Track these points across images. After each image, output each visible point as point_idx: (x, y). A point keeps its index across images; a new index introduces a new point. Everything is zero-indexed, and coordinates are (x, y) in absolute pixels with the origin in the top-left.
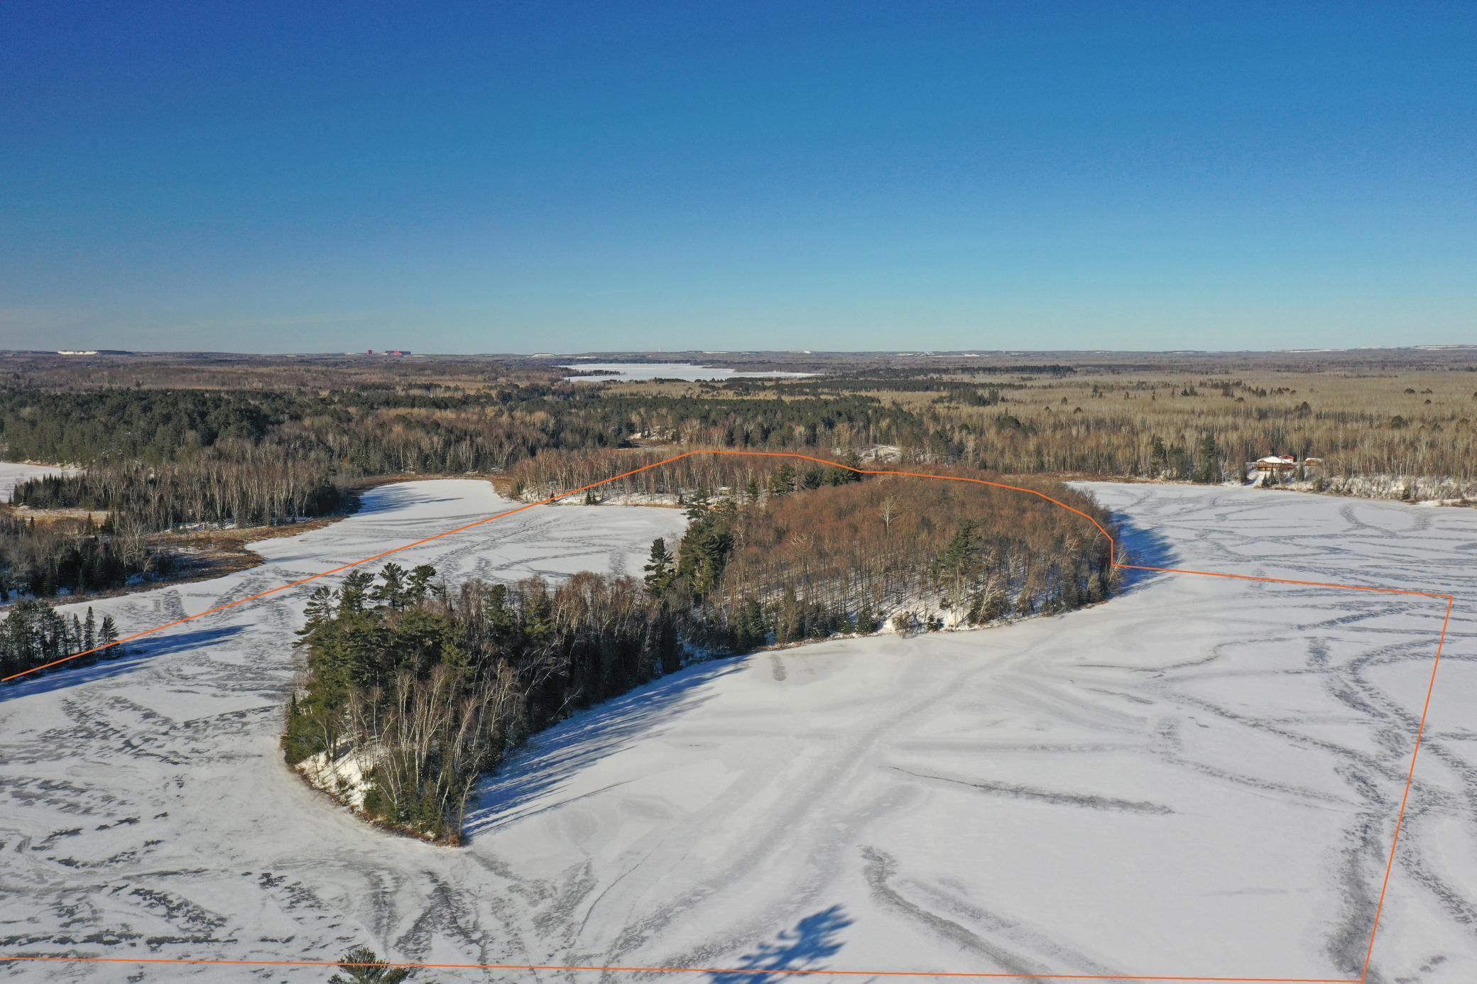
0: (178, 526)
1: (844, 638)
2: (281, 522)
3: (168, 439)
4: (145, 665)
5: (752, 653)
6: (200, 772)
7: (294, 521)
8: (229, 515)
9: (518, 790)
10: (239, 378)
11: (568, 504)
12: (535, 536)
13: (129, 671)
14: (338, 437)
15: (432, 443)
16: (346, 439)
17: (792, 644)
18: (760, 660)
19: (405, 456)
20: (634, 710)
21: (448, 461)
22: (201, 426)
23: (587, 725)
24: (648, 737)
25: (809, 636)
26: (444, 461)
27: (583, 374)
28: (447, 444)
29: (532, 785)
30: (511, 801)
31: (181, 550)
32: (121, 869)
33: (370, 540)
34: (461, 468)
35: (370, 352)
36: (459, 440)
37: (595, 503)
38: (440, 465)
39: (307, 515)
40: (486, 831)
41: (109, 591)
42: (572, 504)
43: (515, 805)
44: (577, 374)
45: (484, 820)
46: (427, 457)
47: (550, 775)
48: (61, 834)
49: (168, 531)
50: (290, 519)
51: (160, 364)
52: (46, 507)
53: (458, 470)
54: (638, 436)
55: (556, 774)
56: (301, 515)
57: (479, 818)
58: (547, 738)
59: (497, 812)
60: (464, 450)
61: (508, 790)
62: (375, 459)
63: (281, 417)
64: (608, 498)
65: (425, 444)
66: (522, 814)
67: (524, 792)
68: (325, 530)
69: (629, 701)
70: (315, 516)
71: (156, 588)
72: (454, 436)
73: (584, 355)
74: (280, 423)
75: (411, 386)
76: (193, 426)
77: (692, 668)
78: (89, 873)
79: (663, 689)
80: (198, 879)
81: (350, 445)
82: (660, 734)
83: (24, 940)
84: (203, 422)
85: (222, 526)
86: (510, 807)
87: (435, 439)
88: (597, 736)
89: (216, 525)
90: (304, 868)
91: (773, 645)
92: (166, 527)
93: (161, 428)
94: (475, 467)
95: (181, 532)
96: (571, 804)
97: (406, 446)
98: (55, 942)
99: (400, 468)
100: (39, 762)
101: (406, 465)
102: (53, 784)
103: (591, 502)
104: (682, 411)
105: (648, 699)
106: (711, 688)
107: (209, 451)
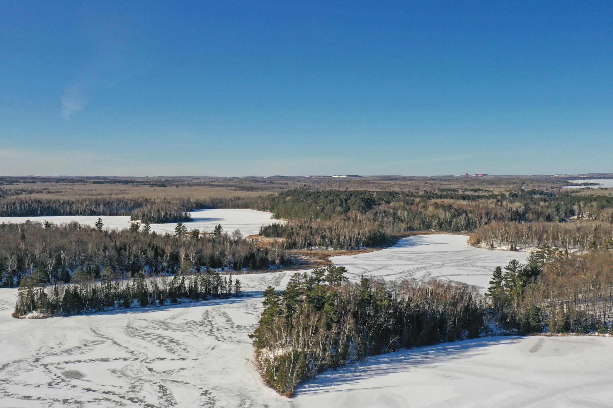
0: (309, 247)
1: (598, 335)
2: (353, 249)
3: (330, 210)
4: (246, 301)
5: (529, 335)
6: (224, 346)
7: (358, 249)
8: (332, 244)
9: (339, 379)
10: (390, 186)
11: (500, 250)
12: (467, 264)
13: (238, 303)
14: (403, 212)
15: (445, 216)
16: (406, 213)
17: (560, 334)
18: (531, 340)
19: (431, 222)
20: (433, 353)
21: (452, 225)
22: (344, 205)
23: (402, 356)
24: (427, 367)
25: (573, 331)
26: (450, 225)
27: (577, 185)
28: (453, 216)
29: (348, 378)
30: (331, 384)
31: (303, 257)
32: (164, 376)
33: (387, 259)
34: (459, 229)
35: (467, 174)
36: (460, 214)
37: (515, 250)
38: (448, 227)
39: (366, 246)
40: (307, 394)
41: (260, 271)
42: (502, 250)
43: (331, 385)
44: (572, 185)
45: (310, 389)
46: (442, 223)
47: (360, 376)
48: (158, 359)
49: (305, 249)
50: (357, 248)
51: (366, 180)
52: (270, 237)
53: (457, 230)
54: (576, 217)
55: (363, 376)
56: (363, 246)
57: (310, 388)
58: (376, 359)
59: (320, 387)
60: (461, 220)
61: (335, 378)
62: (417, 223)
63: (381, 202)
64: (524, 248)
65: (442, 216)
66: (329, 390)
67: (341, 381)
68: (370, 254)
69: (435, 348)
70: (370, 247)
71: (279, 271)
72: (459, 213)
73: (585, 175)
74: (379, 204)
75: (467, 190)
76: (341, 205)
77: (486, 338)
78: (153, 375)
79: (458, 346)
80: (184, 386)
81: (408, 216)
82: (434, 367)
83: (111, 394)
84: (346, 203)
85: (326, 249)
86: (328, 386)
87: (447, 214)
88: (401, 362)
89: (324, 248)
90: (223, 391)
91: (547, 332)
92: (304, 247)
93: (329, 205)
94: (466, 229)
95: (309, 250)
96: (357, 391)
97: (432, 217)
98: (119, 397)
99: (429, 228)
100: (177, 332)
101: (432, 227)
102: (174, 340)
103: (513, 249)
104: (605, 203)
105: (446, 349)
106: (486, 350)
107: (343, 216)
